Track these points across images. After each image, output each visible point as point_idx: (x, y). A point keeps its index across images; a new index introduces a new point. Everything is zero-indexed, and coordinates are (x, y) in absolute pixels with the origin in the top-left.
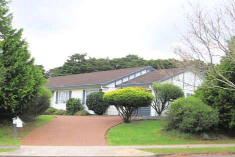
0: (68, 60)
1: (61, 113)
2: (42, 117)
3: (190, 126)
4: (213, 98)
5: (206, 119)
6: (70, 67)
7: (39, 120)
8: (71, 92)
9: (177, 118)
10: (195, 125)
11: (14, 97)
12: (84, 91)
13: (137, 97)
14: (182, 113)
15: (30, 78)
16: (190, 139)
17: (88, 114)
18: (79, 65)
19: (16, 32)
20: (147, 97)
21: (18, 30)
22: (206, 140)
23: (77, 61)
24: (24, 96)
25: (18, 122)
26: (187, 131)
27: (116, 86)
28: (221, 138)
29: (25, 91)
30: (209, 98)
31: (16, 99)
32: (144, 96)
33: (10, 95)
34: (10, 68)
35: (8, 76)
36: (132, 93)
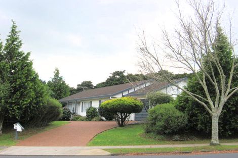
0: (110, 77)
1: (83, 119)
2: (56, 122)
3: (160, 129)
4: (186, 104)
5: (175, 123)
6: (111, 82)
7: (52, 125)
8: (91, 102)
9: (152, 122)
10: (165, 128)
11: (16, 107)
12: (100, 101)
13: (126, 105)
14: (156, 118)
15: (30, 92)
16: (163, 140)
17: (101, 120)
18: (119, 80)
19: (24, 56)
20: (135, 105)
21: (26, 54)
22: (176, 140)
23: (118, 77)
24: (24, 106)
25: (18, 127)
26: (159, 133)
27: (123, 96)
28: (191, 139)
29: (26, 102)
30: (181, 104)
31: (18, 109)
32: (132, 104)
33: (13, 105)
34: (13, 85)
35: (11, 90)
36: (121, 102)
